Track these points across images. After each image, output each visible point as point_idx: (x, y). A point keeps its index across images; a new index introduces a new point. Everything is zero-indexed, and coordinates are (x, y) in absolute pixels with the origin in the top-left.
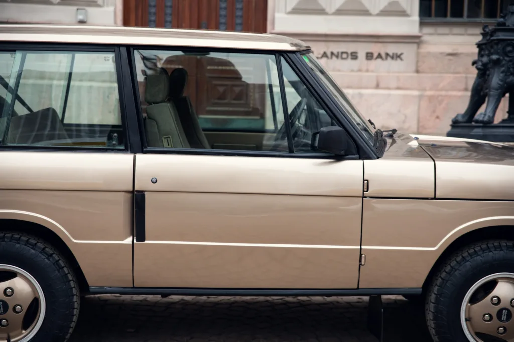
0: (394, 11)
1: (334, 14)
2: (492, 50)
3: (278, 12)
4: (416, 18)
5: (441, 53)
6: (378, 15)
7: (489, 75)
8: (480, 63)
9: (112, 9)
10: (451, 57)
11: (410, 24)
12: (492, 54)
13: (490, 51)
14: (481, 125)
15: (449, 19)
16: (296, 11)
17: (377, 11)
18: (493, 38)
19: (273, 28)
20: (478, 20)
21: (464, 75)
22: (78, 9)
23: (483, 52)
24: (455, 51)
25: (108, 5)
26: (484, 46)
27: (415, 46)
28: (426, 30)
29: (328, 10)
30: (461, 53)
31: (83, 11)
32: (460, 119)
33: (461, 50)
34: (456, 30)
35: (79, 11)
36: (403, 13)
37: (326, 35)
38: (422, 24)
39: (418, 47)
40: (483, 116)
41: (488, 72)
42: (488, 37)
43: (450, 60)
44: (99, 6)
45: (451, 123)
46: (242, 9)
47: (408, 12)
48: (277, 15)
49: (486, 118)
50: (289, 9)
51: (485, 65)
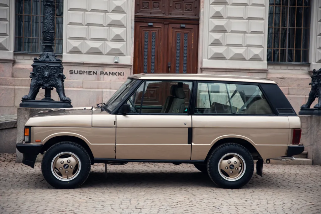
0: (256, 58)
1: (229, 60)
2: (320, 80)
3: (204, 58)
4: (266, 62)
5: (277, 78)
6: (249, 60)
7: (318, 89)
8: (314, 84)
9: (130, 57)
10: (282, 80)
11: (263, 65)
12: (320, 81)
13: (318, 80)
14: (317, 109)
15: (279, 62)
16: (212, 58)
17: (249, 59)
18: (320, 75)
19: (202, 66)
20: (292, 63)
21: (287, 88)
22: (115, 57)
23: (314, 80)
24: (283, 77)
25: (128, 55)
26: (315, 78)
27: (266, 74)
28: (270, 67)
29: (227, 58)
30: (286, 78)
31: (118, 58)
32: (304, 106)
33: (285, 76)
34: (283, 67)
36: (260, 60)
37: (226, 69)
38: (268, 64)
39: (267, 75)
40: (318, 105)
41: (317, 88)
42: (317, 74)
43: (281, 81)
44: (125, 56)
45: (300, 108)
46: (186, 57)
47: (262, 59)
48: (204, 60)
49: (319, 106)
50: (209, 57)
51: (316, 85)
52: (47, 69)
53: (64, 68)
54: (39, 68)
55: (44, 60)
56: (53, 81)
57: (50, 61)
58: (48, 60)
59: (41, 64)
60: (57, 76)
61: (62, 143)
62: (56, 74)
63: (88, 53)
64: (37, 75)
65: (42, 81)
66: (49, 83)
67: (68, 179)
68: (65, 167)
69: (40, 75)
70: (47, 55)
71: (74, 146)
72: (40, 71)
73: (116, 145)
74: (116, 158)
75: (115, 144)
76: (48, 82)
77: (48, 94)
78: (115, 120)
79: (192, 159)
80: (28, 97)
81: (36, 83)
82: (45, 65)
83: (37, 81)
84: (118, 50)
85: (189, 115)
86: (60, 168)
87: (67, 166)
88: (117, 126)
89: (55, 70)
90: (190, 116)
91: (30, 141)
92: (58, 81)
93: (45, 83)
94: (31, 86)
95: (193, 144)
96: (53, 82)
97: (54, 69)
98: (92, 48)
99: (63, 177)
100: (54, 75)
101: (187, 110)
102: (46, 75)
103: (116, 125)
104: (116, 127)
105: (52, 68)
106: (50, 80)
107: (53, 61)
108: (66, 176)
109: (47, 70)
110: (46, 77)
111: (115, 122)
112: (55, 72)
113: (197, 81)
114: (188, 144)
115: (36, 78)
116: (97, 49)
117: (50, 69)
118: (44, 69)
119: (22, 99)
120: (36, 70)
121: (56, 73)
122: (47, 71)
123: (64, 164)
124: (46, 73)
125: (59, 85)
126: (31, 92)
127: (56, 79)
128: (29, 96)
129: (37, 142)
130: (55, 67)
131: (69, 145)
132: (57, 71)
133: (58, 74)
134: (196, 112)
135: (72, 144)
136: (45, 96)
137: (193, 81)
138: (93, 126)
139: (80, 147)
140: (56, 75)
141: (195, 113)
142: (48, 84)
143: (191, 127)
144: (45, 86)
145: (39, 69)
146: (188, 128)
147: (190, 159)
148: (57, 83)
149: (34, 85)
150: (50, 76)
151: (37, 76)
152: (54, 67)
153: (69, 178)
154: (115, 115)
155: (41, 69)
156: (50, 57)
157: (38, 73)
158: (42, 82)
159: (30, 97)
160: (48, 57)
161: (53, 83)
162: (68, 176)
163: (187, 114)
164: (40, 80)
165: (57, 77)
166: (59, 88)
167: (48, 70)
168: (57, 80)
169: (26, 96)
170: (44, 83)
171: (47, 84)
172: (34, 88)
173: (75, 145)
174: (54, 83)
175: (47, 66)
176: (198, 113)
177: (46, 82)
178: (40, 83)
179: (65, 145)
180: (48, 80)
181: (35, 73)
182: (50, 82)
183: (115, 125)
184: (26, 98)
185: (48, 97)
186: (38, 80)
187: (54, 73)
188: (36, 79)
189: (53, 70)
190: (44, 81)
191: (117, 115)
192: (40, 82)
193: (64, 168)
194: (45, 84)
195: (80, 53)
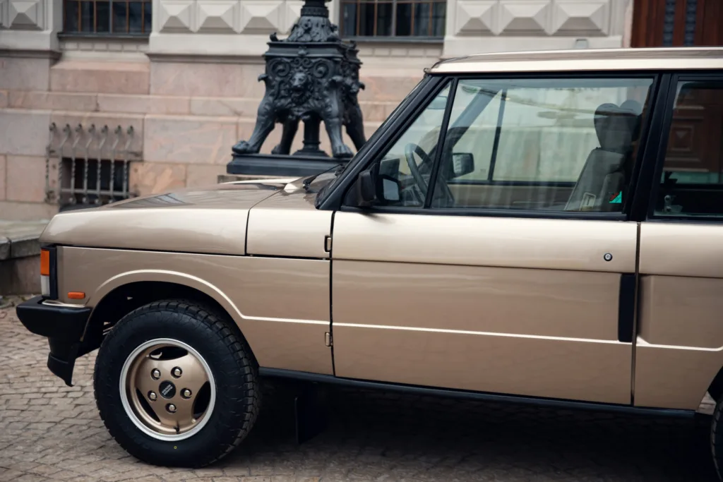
22: (578, 40)
25: (614, 34)
31: (584, 42)
35: (579, 42)
44: (604, 35)
52: (301, 65)
53: (361, 63)
54: (280, 63)
55: (296, 41)
56: (317, 99)
57: (312, 41)
58: (307, 38)
59: (288, 52)
60: (326, 85)
61: (155, 307)
62: (324, 80)
63: (508, 32)
64: (274, 83)
65: (289, 100)
66: (305, 105)
67: (178, 432)
68: (165, 391)
69: (281, 82)
70: (306, 25)
71: (194, 321)
72: (283, 71)
73: (331, 325)
74: (337, 375)
75: (328, 323)
76: (303, 103)
77: (312, 138)
78: (329, 233)
79: (636, 404)
80: (247, 145)
81: (272, 105)
82: (297, 53)
83: (276, 99)
84: (586, 20)
85: (627, 219)
86: (150, 392)
87: (169, 388)
88: (333, 256)
89: (321, 68)
90: (631, 227)
91: (54, 294)
92: (328, 100)
93: (295, 107)
94: (259, 114)
95: (641, 342)
96: (316, 102)
97: (320, 64)
98: (516, 20)
99: (163, 425)
100: (319, 83)
101: (623, 198)
102: (296, 83)
103: (331, 251)
104: (330, 258)
105: (313, 61)
106: (308, 98)
107: (319, 41)
108: (174, 424)
109: (301, 68)
110: (296, 89)
111: (326, 237)
112: (320, 72)
113: (675, 76)
114: (617, 342)
115: (273, 91)
116: (530, 20)
117: (309, 66)
118: (295, 66)
119: (234, 150)
120: (274, 67)
121: (324, 75)
122: (301, 71)
123: (161, 380)
124: (298, 78)
125: (329, 110)
126: (259, 130)
127: (325, 93)
128: (251, 144)
129: (74, 299)
130: (324, 60)
131: (176, 314)
132: (328, 70)
133: (330, 80)
134: (660, 207)
135: (186, 311)
136: (304, 142)
137: (657, 76)
138: (248, 252)
139: (211, 325)
140: (325, 82)
141: (656, 214)
142: (304, 108)
143: (633, 270)
144: (296, 113)
145: (281, 67)
146: (619, 276)
147: (629, 402)
148: (327, 106)
149: (267, 113)
150: (306, 87)
151: (276, 87)
152: (319, 59)
153: (181, 430)
154: (330, 213)
155: (285, 66)
156: (315, 30)
157: (278, 79)
158: (288, 104)
159: (254, 146)
160: (308, 31)
161: (315, 106)
162: (181, 423)
163: (619, 214)
164: (283, 97)
165: (327, 89)
166: (332, 118)
167: (305, 68)
168: (325, 97)
169: (243, 142)
170: (294, 105)
171: (301, 109)
172: (267, 119)
173: (194, 315)
174: (319, 106)
175: (302, 56)
176: (669, 210)
177: (299, 103)
178: (282, 105)
179: (164, 312)
180: (304, 98)
181: (271, 78)
182: (308, 103)
183: (326, 250)
184: (241, 147)
185: (310, 147)
186: (277, 96)
187: (319, 75)
188: (272, 95)
189: (317, 68)
190: (293, 101)
191: (338, 214)
192: (283, 101)
193: (162, 395)
194: (297, 109)
195: (486, 32)
